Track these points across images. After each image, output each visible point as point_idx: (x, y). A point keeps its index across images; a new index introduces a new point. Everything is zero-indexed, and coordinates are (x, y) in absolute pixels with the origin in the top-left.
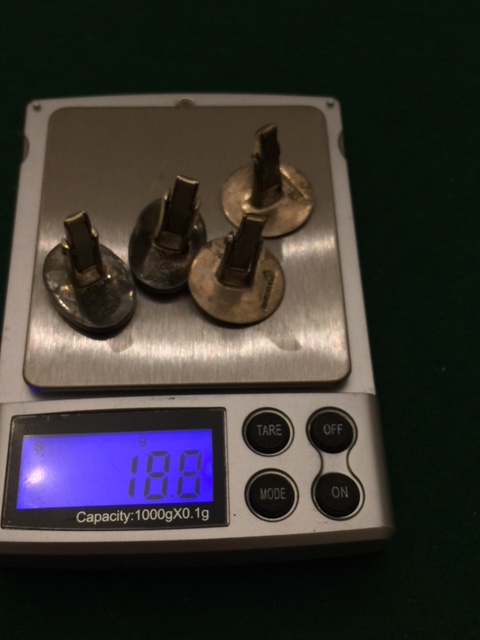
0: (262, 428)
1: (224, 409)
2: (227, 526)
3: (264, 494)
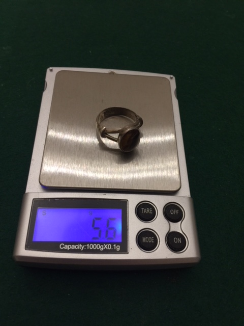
0: (144, 210)
1: (128, 200)
2: (128, 253)
3: (144, 240)
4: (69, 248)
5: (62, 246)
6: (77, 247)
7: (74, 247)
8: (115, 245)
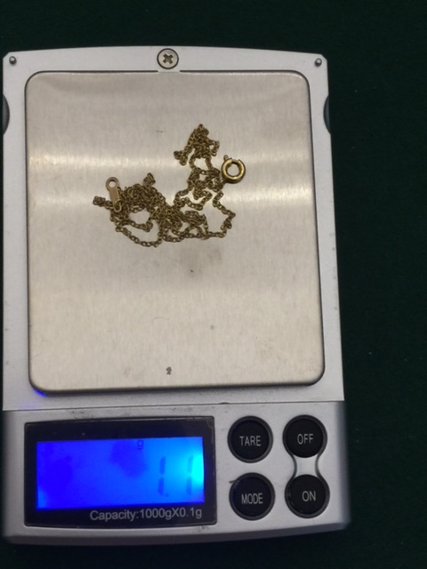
1: (213, 418)
2: (215, 523)
3: (245, 499)
4: (107, 519)
5: (94, 515)
6: (122, 516)
7: (116, 516)
8: (192, 509)
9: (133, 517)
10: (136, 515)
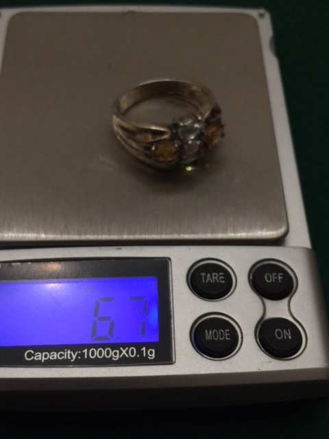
0: (206, 277)
1: (170, 259)
2: (172, 364)
3: (209, 335)
4: (44, 358)
5: (30, 355)
6: (61, 355)
7: (55, 356)
8: (144, 349)
9: (74, 357)
10: (78, 355)
